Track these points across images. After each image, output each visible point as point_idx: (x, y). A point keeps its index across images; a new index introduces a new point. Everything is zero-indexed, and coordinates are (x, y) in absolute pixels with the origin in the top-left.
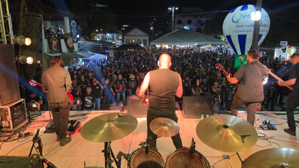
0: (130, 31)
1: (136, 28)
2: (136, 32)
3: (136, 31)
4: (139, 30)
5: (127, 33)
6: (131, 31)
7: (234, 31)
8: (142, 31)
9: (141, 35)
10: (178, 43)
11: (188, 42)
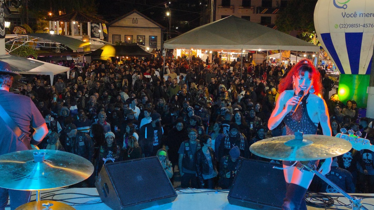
1: (136, 12)
2: (135, 21)
3: (135, 18)
4: (142, 16)
5: (115, 22)
6: (124, 17)
7: (337, 26)
8: (148, 19)
10: (222, 47)
11: (243, 44)
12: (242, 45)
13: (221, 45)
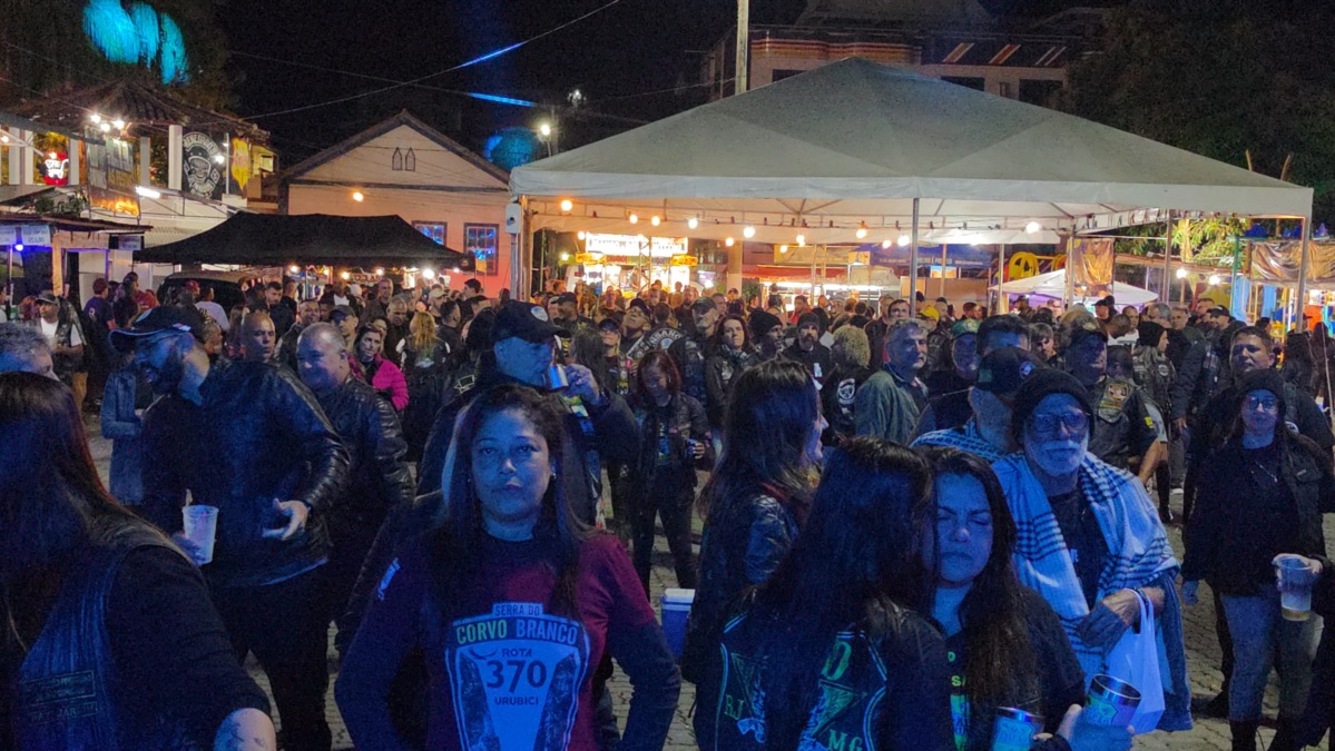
0: (348, 149)
1: (408, 123)
2: (402, 159)
3: (404, 146)
4: (433, 139)
5: (316, 165)
6: (359, 144)
8: (460, 155)
9: (442, 183)
10: (811, 187)
11: (924, 176)
12: (916, 180)
13: (809, 180)
